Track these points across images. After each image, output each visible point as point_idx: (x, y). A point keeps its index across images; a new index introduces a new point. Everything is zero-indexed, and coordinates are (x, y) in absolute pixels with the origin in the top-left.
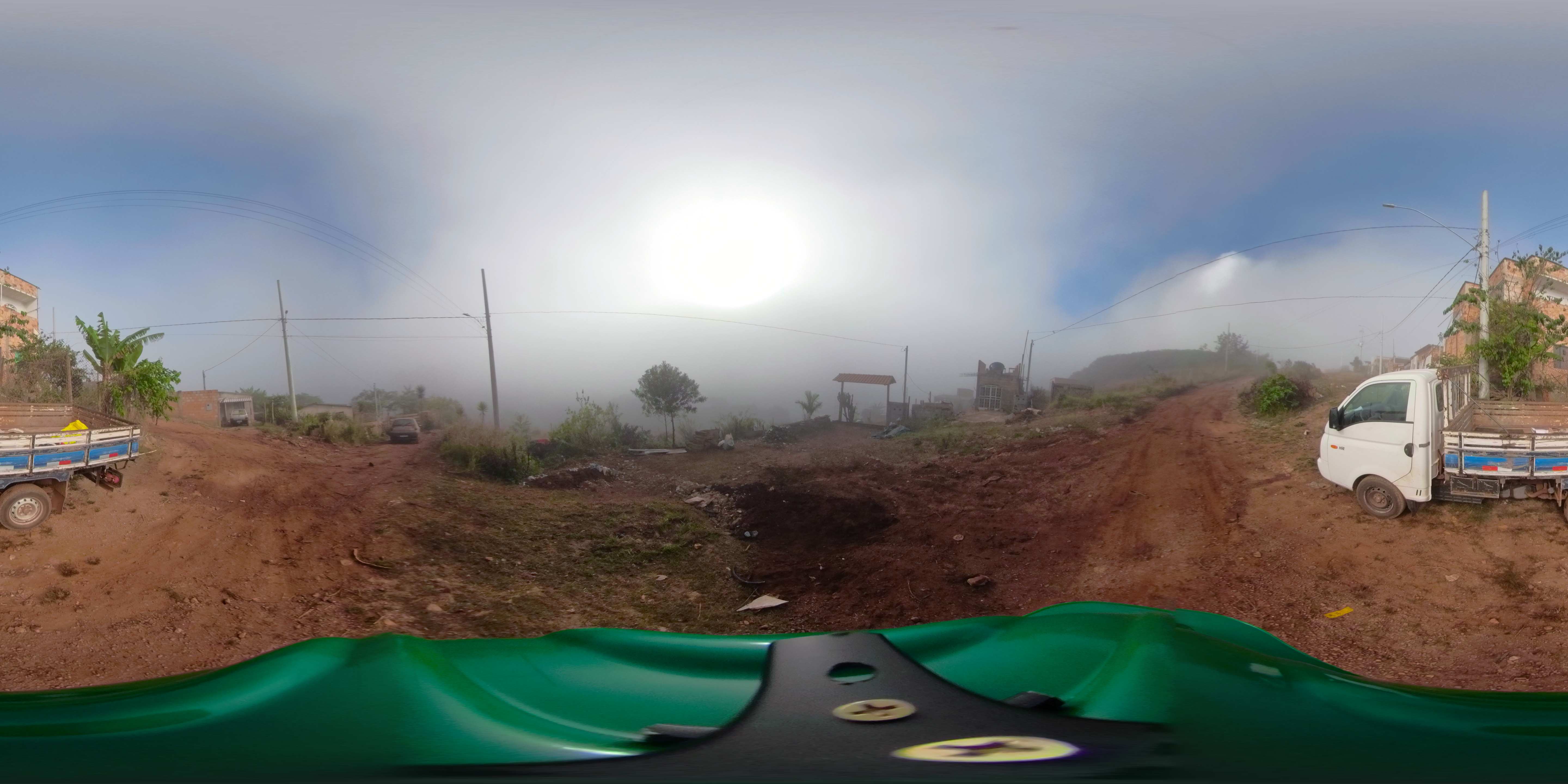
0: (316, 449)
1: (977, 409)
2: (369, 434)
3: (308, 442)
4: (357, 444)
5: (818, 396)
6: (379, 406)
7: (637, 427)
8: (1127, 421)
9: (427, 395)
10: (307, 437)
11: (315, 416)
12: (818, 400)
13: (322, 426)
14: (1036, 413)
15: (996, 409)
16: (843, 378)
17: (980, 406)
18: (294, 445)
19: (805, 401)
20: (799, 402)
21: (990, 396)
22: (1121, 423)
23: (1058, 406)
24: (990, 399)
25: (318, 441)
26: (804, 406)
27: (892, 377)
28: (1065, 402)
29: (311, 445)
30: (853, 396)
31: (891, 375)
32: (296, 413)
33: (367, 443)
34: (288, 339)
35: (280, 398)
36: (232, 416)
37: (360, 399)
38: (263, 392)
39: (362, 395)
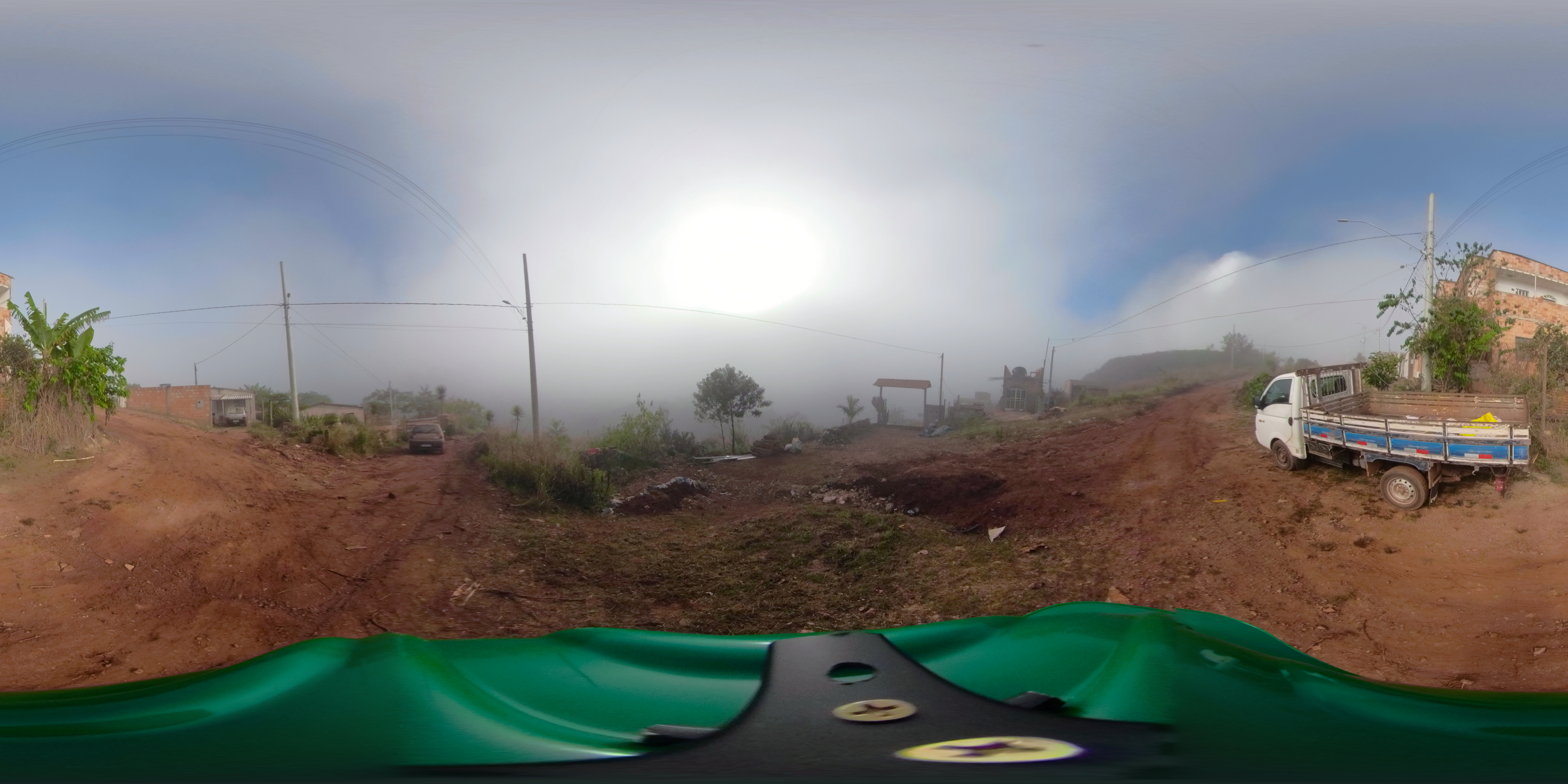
0: (313, 462)
2: (383, 441)
3: (306, 453)
4: (369, 455)
6: (393, 407)
9: (448, 396)
10: (307, 445)
11: (321, 418)
13: (327, 432)
16: (881, 383)
18: (287, 457)
19: (847, 405)
25: (318, 451)
27: (929, 381)
29: (308, 456)
32: (297, 414)
33: (382, 453)
34: (291, 328)
35: (282, 395)
36: (228, 414)
37: (372, 400)
38: (268, 389)
39: (374, 395)
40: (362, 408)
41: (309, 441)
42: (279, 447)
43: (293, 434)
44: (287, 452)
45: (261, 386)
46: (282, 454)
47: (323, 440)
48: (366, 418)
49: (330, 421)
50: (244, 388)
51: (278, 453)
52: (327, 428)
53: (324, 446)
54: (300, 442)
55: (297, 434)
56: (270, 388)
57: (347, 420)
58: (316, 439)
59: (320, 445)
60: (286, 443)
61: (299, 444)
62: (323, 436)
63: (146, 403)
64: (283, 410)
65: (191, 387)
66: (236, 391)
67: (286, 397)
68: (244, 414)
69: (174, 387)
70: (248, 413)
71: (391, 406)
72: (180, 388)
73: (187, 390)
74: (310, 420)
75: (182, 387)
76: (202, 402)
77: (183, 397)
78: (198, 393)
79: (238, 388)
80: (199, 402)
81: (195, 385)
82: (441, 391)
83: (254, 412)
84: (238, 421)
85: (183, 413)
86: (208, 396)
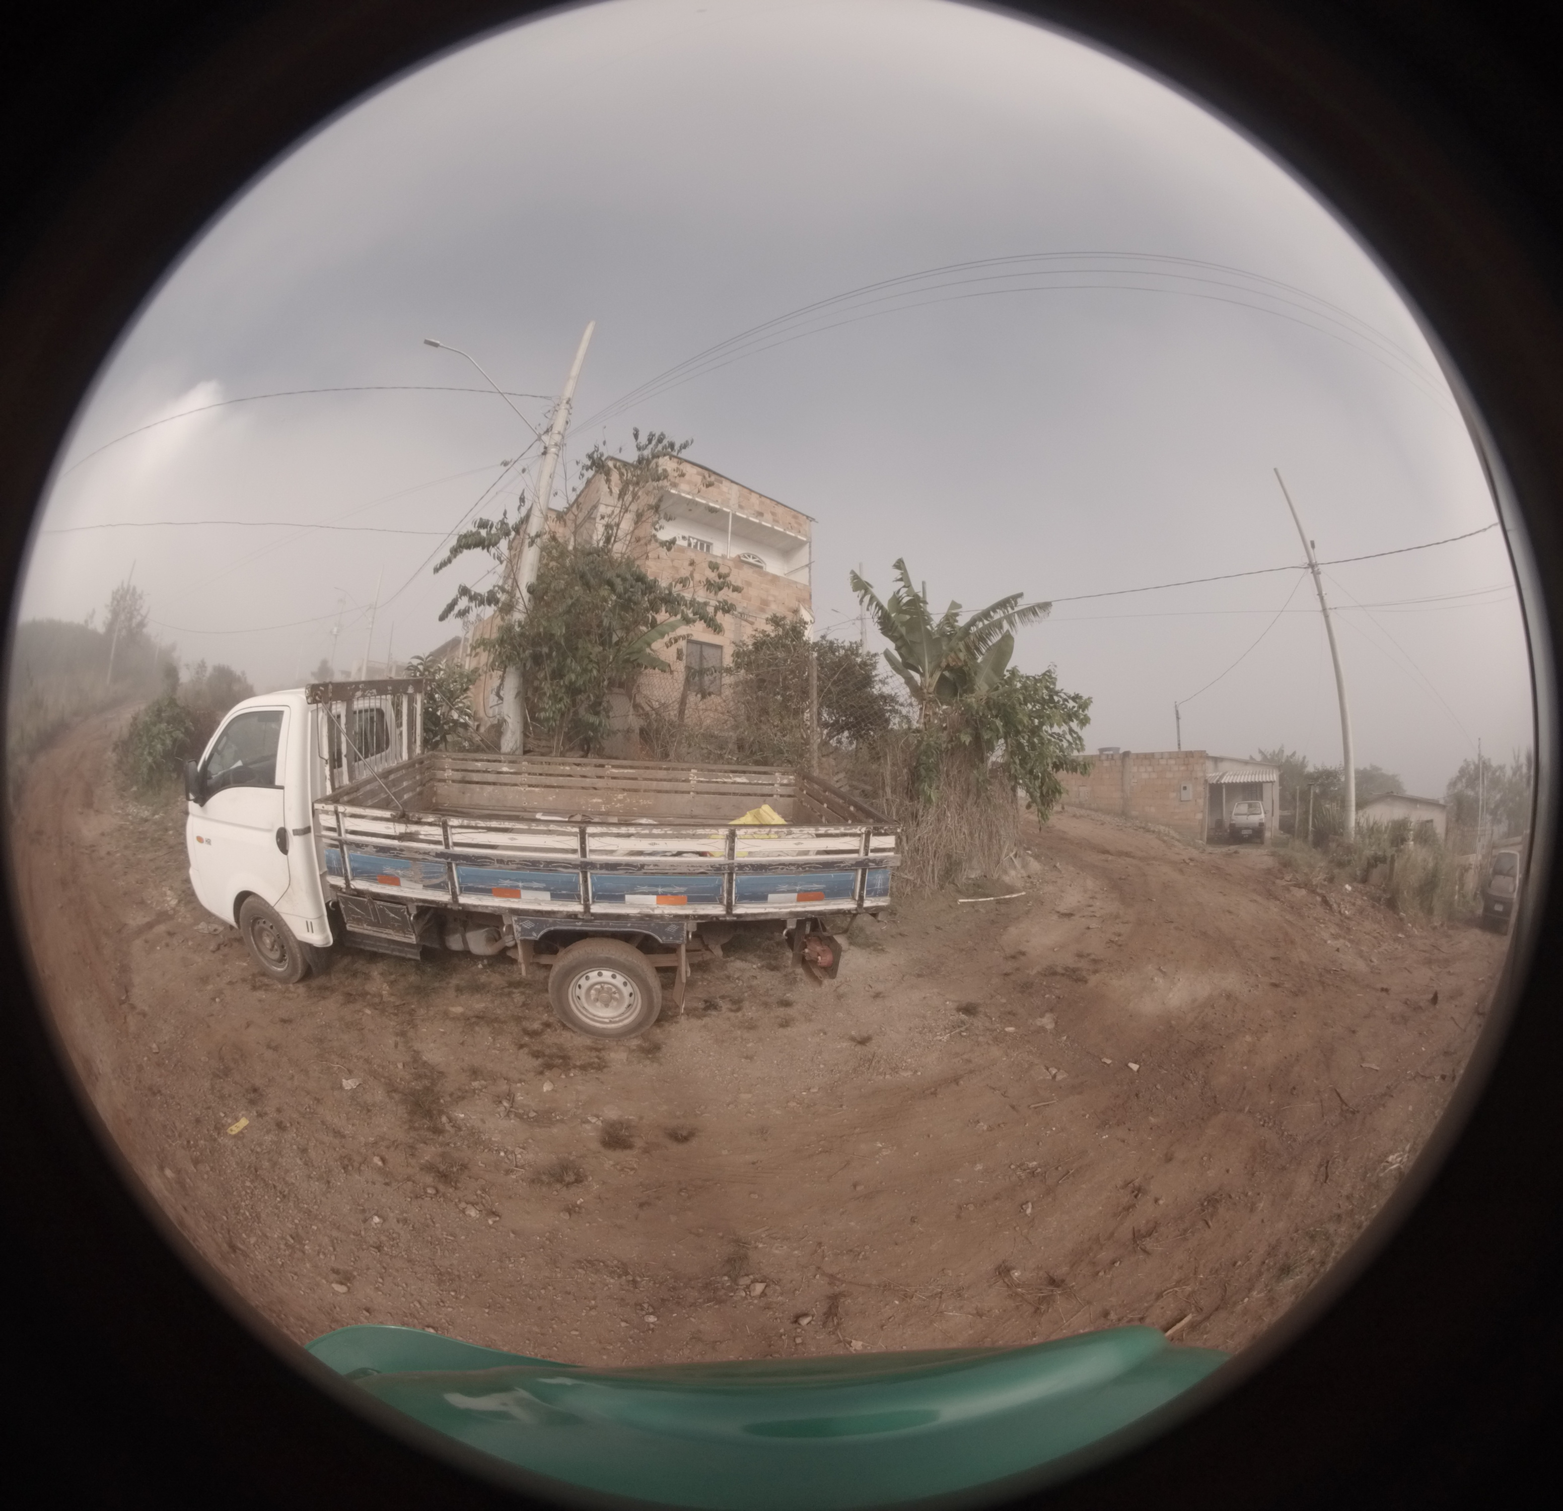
3: (1359, 902)
11: (1386, 829)
13: (1392, 860)
32: (1354, 819)
36: (1234, 817)
38: (1301, 759)
40: (1445, 806)
41: (1366, 878)
42: (1322, 887)
43: (1345, 862)
44: (1332, 898)
45: (1288, 752)
46: (1325, 902)
47: (1387, 880)
48: (1445, 829)
49: (1398, 837)
50: (1258, 758)
51: (1319, 900)
52: (1394, 851)
53: (1388, 893)
54: (1352, 879)
55: (1351, 864)
56: (1304, 758)
57: (1422, 834)
58: (1375, 875)
59: (1382, 889)
60: (1331, 879)
61: (1350, 884)
62: (1388, 869)
63: (1082, 789)
64: (1330, 810)
65: (1171, 756)
66: (1246, 763)
67: (1334, 777)
68: (1263, 815)
69: (1138, 756)
70: (1266, 813)
72: (1148, 758)
73: (1163, 762)
74: (1371, 832)
75: (1153, 755)
76: (1189, 788)
77: (1154, 775)
78: (1182, 768)
79: (1247, 758)
80: (1185, 788)
81: (1175, 749)
83: (1277, 813)
84: (1250, 832)
85: (1153, 810)
86: (1200, 774)
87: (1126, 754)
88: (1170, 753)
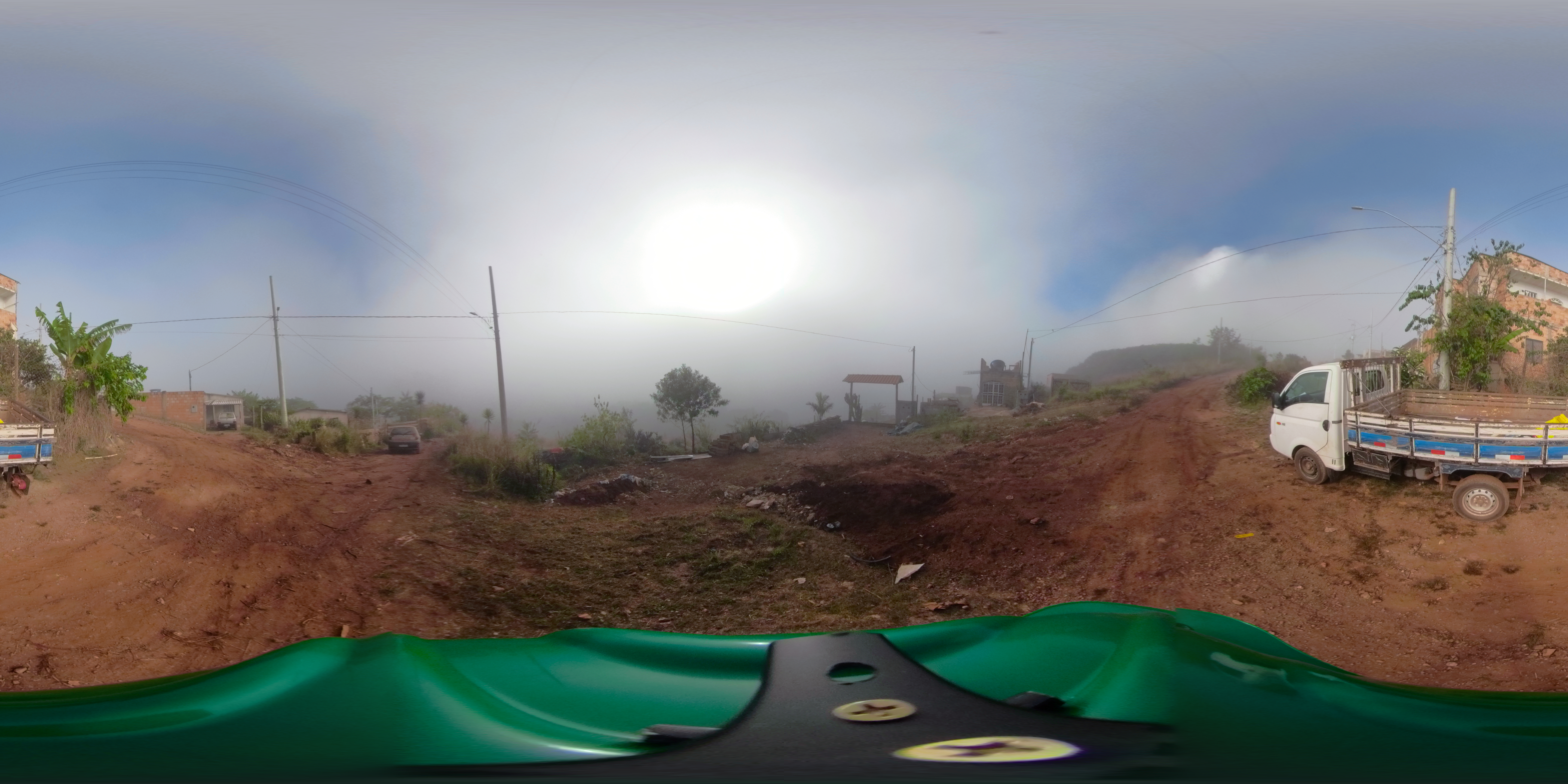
0: (305, 460)
1: (980, 405)
2: (365, 443)
3: (297, 451)
4: (352, 454)
5: (828, 397)
6: (375, 412)
7: (651, 434)
8: (1124, 410)
9: (427, 401)
10: (296, 445)
11: (307, 422)
12: (829, 401)
13: (314, 434)
14: (1040, 407)
15: (999, 405)
16: (852, 379)
17: (984, 402)
18: (280, 454)
19: (816, 402)
20: (810, 404)
21: (993, 392)
22: (1118, 412)
23: (1059, 400)
24: (993, 395)
25: (307, 450)
26: (815, 407)
27: (901, 376)
28: (1065, 395)
29: (299, 455)
30: (859, 396)
31: (899, 374)
32: (286, 418)
33: (363, 452)
34: (280, 339)
35: (271, 401)
36: (219, 419)
37: (356, 405)
38: (255, 395)
39: (357, 400)
40: (345, 413)
41: (298, 441)
42: (273, 446)
43: (283, 435)
44: (280, 450)
45: (247, 392)
46: (276, 452)
47: (310, 441)
48: (349, 422)
49: (316, 424)
50: (232, 394)
51: (272, 451)
52: (314, 430)
53: (311, 446)
54: (291, 442)
55: (287, 436)
56: (257, 394)
57: (332, 424)
58: (304, 440)
59: (308, 445)
60: (278, 443)
61: (289, 444)
62: (311, 437)
63: (142, 407)
64: (272, 415)
65: (186, 393)
66: (225, 396)
67: (275, 402)
68: (235, 418)
69: (169, 393)
70: (237, 417)
71: (373, 411)
72: (175, 394)
73: (182, 396)
74: (298, 423)
75: (177, 393)
76: (196, 407)
77: (178, 402)
78: (192, 398)
79: (226, 394)
80: (194, 407)
81: (189, 390)
82: (420, 396)
83: (243, 417)
84: (229, 425)
85: (178, 416)
86: (201, 401)
87: (164, 392)
88: (186, 392)
